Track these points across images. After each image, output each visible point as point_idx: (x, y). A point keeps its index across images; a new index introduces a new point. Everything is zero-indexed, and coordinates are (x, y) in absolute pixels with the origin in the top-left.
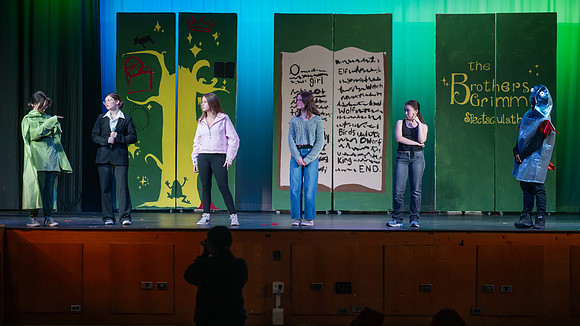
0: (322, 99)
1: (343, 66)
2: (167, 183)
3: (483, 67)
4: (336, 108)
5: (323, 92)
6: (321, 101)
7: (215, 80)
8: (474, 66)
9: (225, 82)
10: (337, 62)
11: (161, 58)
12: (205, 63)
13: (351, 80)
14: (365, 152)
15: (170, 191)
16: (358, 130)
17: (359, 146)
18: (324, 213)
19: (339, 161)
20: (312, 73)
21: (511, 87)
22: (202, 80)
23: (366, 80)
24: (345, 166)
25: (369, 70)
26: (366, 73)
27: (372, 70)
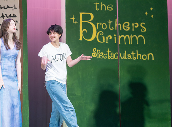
3: (107, 8)
8: (99, 6)
21: (131, 26)
23: (3, 17)
25: (6, 7)
26: (3, 9)
27: (8, 7)
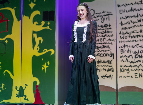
0: (109, 30)
1: (122, 8)
2: (16, 88)
4: (119, 36)
5: (110, 26)
6: (108, 32)
7: (43, 23)
9: (49, 23)
10: (119, 6)
11: (13, 11)
12: (37, 12)
13: (127, 17)
14: (138, 64)
15: (18, 93)
16: (133, 50)
17: (134, 60)
19: (121, 71)
20: (103, 14)
22: (36, 23)
23: (138, 16)
24: (125, 74)
25: (139, 9)
26: (138, 11)
27: (141, 9)
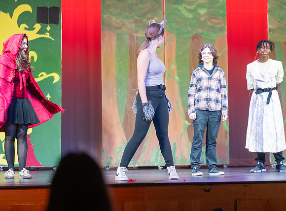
7: (38, 26)
9: (48, 28)
18: (156, 168)
22: (24, 26)
